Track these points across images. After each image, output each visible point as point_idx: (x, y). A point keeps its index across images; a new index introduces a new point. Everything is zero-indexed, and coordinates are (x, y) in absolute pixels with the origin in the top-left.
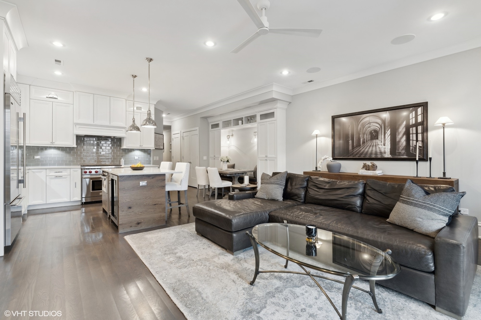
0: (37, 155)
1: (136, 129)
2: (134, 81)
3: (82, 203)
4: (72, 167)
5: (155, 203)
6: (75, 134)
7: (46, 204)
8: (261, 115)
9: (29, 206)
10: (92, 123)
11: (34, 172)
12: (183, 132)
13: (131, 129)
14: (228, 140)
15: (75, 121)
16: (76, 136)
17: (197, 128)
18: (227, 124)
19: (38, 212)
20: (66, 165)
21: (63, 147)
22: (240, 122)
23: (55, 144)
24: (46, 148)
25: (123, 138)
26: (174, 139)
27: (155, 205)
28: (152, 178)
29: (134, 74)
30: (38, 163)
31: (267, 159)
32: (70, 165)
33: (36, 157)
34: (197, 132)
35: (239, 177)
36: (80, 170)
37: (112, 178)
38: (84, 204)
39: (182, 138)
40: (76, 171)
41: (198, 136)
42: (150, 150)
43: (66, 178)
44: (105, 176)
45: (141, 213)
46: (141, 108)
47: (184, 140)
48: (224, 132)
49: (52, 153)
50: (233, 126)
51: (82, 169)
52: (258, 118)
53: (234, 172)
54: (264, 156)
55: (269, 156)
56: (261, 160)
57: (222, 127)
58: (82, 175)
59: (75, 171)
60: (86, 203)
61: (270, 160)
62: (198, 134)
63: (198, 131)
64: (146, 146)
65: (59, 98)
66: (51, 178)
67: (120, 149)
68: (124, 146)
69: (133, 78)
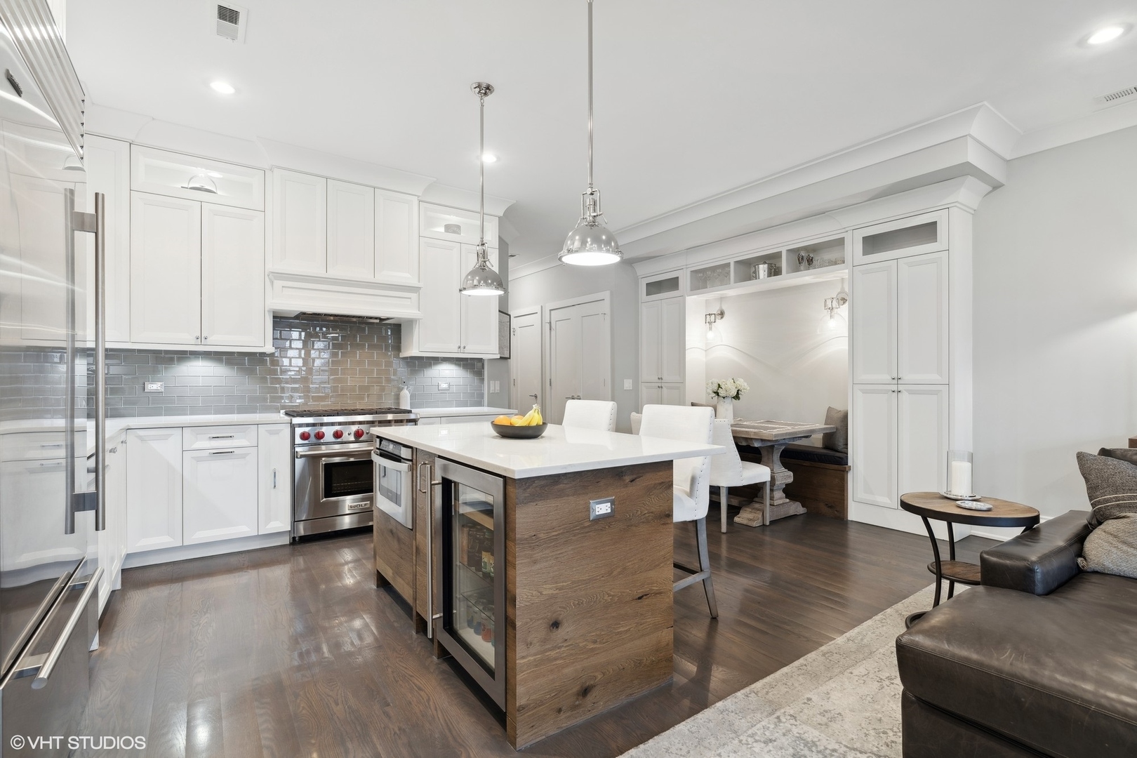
0: (154, 381)
1: (492, 283)
2: (482, 106)
3: (294, 538)
4: (257, 417)
5: (641, 592)
6: (268, 311)
7: (183, 548)
8: (866, 239)
9: (129, 556)
10: (320, 272)
11: (142, 439)
12: (551, 310)
13: (476, 282)
14: (711, 329)
15: (270, 267)
16: (274, 317)
17: (606, 295)
18: (705, 278)
19: (154, 574)
20: (241, 410)
21: (232, 353)
22: (763, 269)
23: (208, 342)
24: (183, 356)
25: (411, 322)
26: (518, 331)
27: (640, 598)
28: (632, 481)
29: (485, 81)
30: (158, 405)
31: (900, 388)
32: (252, 410)
33: (153, 387)
34: (606, 307)
35: (783, 447)
36: (287, 431)
37: (444, 476)
38: (299, 542)
39: (548, 325)
40: (277, 432)
41: (608, 318)
42: (481, 360)
43: (243, 456)
44: (400, 461)
45: (595, 642)
46: (459, 227)
47: (553, 333)
48: (696, 304)
49: (200, 373)
50: (735, 282)
51: (293, 427)
52: (854, 248)
53: (782, 434)
54: (886, 377)
55: (907, 376)
56: (865, 392)
57: (689, 288)
58: (293, 444)
59: (271, 433)
60: (305, 540)
61: (911, 392)
62: (608, 311)
63: (607, 302)
64: (472, 351)
65: (219, 192)
66: (199, 460)
67: (397, 356)
68: (414, 348)
69: (478, 97)
